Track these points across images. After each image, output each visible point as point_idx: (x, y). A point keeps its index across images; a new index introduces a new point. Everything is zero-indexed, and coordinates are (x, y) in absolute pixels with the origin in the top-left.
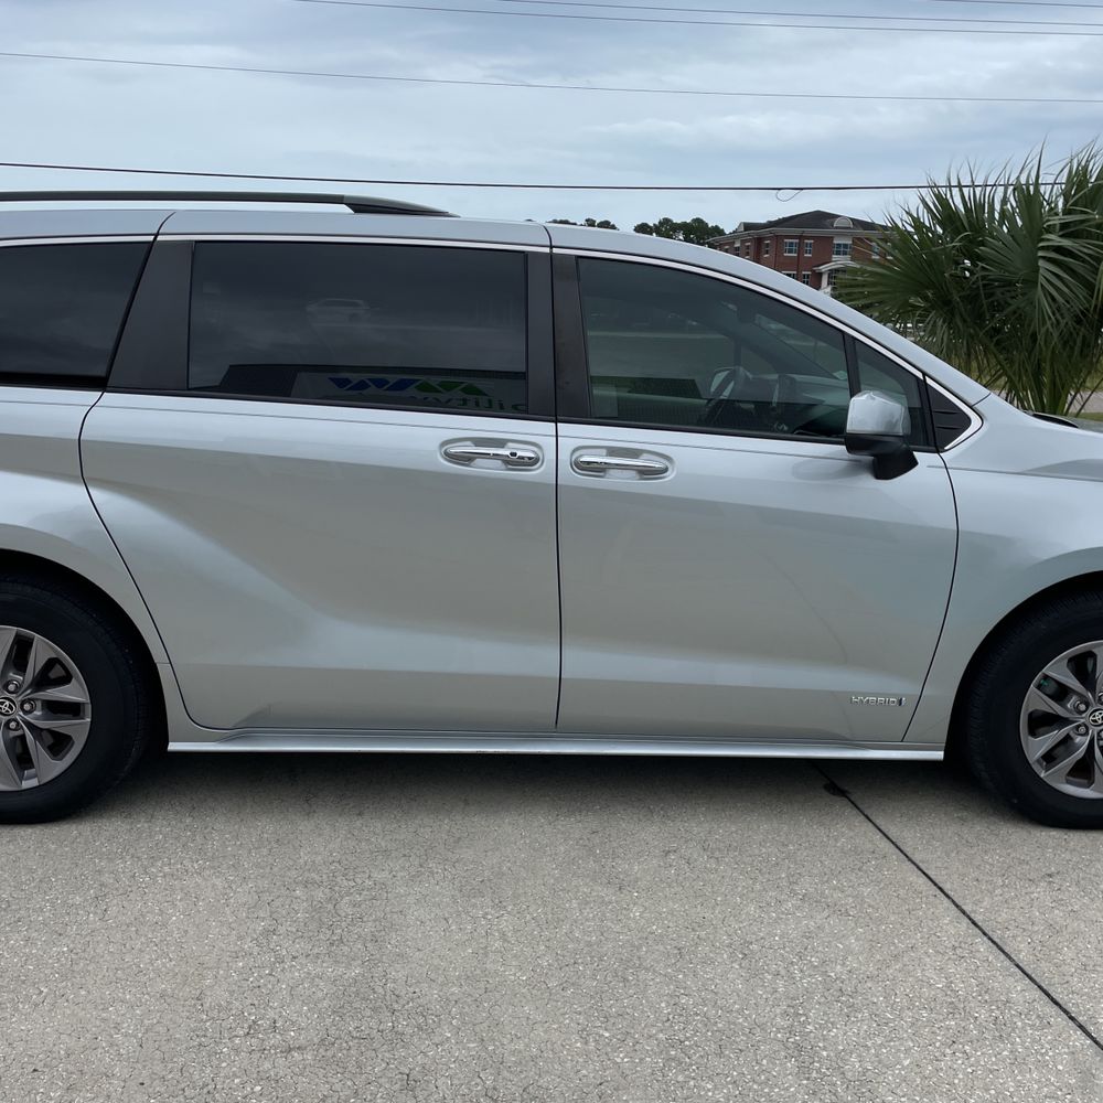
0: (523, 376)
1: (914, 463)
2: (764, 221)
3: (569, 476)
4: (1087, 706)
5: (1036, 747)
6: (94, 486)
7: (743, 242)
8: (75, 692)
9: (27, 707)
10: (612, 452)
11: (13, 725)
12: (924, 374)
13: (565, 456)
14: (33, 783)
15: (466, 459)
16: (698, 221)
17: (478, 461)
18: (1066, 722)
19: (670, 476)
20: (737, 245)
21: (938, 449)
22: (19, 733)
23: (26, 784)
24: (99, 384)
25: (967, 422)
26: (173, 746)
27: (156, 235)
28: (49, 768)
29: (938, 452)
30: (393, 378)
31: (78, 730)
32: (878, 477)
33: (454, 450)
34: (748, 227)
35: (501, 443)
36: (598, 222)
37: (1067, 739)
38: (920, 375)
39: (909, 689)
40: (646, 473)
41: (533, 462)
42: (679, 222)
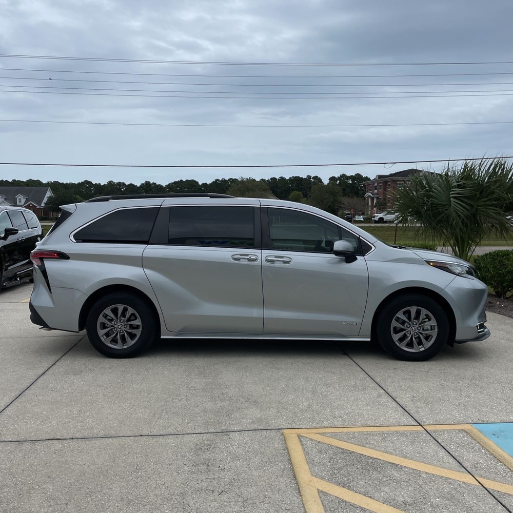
0: (253, 239)
1: (356, 259)
2: (388, 174)
3: (265, 263)
4: (410, 325)
5: (396, 337)
6: (145, 268)
7: (378, 183)
8: (138, 322)
9: (125, 326)
10: (276, 257)
11: (121, 331)
12: (359, 236)
13: (263, 259)
14: (126, 347)
15: (238, 259)
16: (358, 175)
17: (241, 260)
18: (405, 330)
19: (291, 263)
20: (376, 185)
21: (363, 255)
22: (123, 333)
23: (124, 347)
24: (147, 243)
25: (371, 248)
26: (162, 337)
27: (161, 205)
28: (131, 343)
29: (363, 256)
30: (220, 241)
31: (138, 332)
32: (347, 263)
33: (235, 257)
34: (380, 177)
35: (247, 255)
36: (312, 176)
37: (405, 334)
38: (358, 236)
39: (359, 320)
40: (285, 262)
41: (255, 260)
42: (349, 175)
